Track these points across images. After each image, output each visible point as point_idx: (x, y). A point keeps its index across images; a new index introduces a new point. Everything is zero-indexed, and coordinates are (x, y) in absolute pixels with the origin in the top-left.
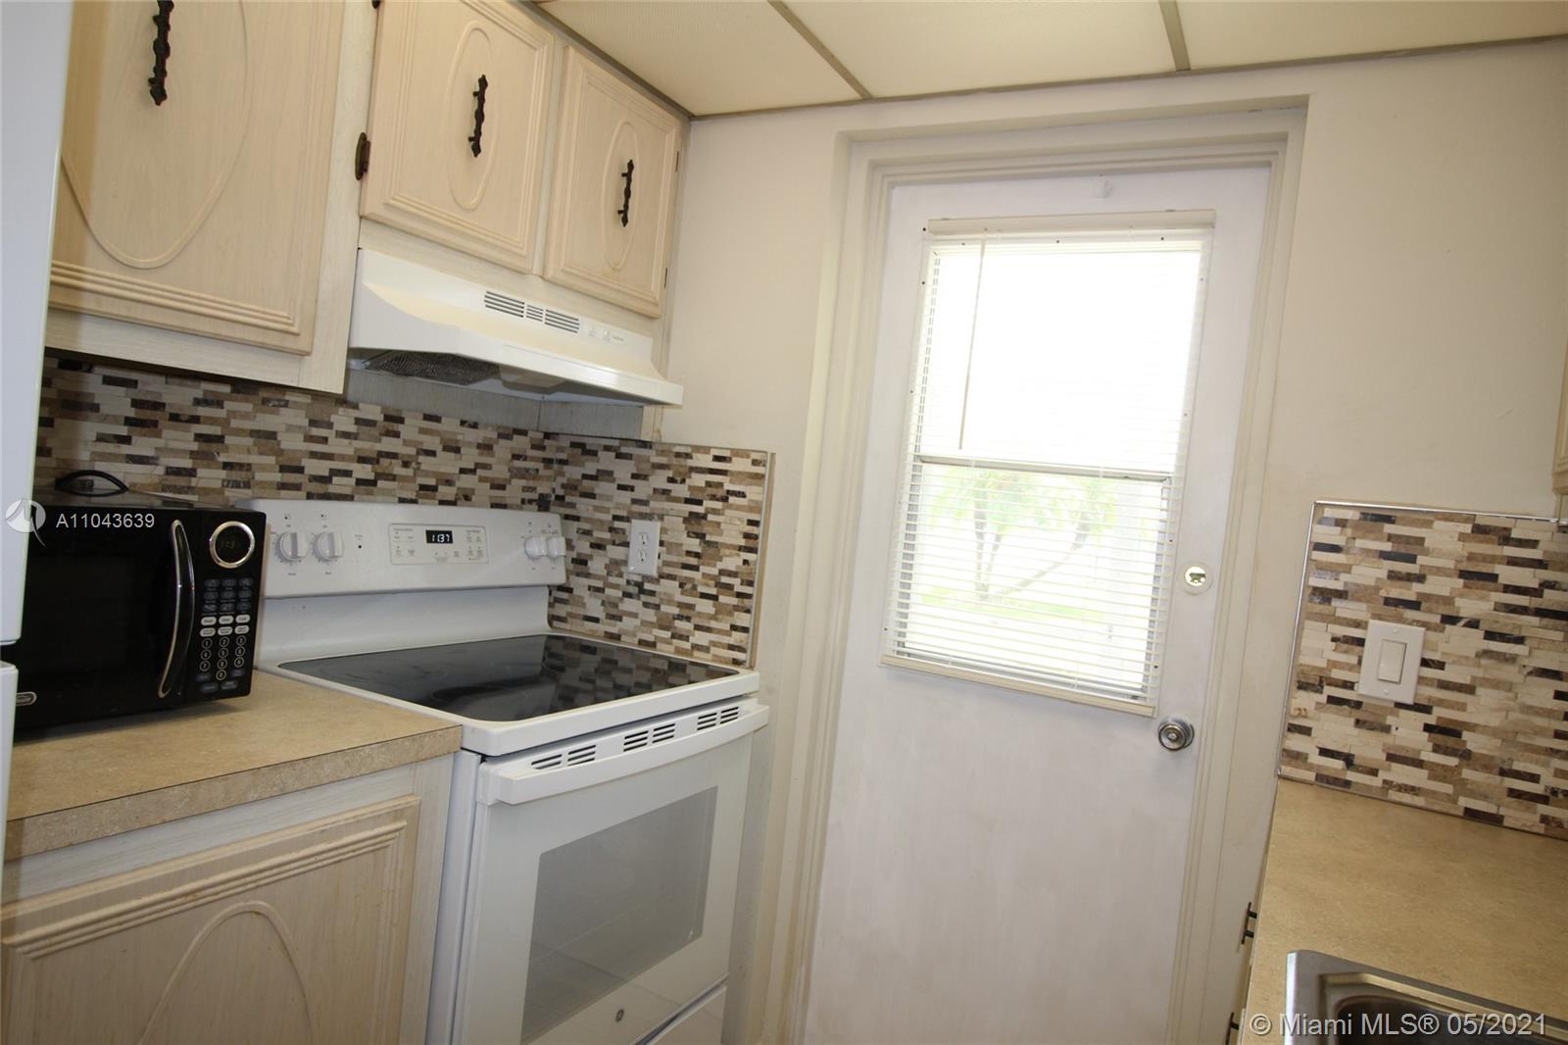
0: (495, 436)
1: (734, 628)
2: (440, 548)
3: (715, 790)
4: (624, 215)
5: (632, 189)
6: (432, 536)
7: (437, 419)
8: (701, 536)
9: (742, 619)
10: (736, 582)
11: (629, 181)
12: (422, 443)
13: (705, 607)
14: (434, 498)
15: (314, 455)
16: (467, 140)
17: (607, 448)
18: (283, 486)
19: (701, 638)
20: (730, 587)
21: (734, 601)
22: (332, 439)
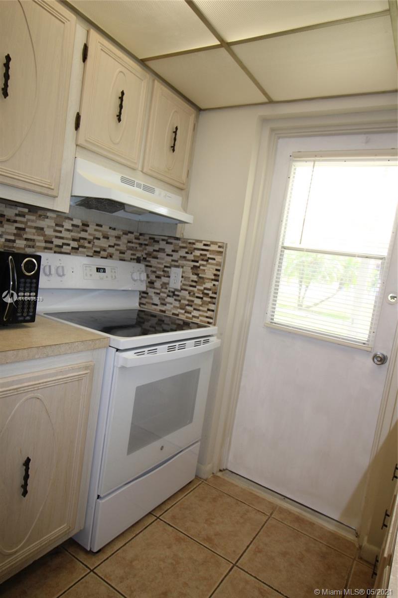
0: (121, 233)
1: (209, 310)
2: (101, 274)
3: (199, 370)
4: (173, 148)
5: (177, 138)
6: (98, 270)
7: (101, 226)
8: (197, 275)
9: (212, 307)
10: (210, 292)
11: (176, 134)
12: (95, 235)
13: (198, 301)
14: (99, 256)
15: (57, 237)
16: (116, 116)
17: (163, 240)
18: (46, 248)
19: (196, 313)
20: (207, 294)
21: (209, 300)
22: (63, 232)
